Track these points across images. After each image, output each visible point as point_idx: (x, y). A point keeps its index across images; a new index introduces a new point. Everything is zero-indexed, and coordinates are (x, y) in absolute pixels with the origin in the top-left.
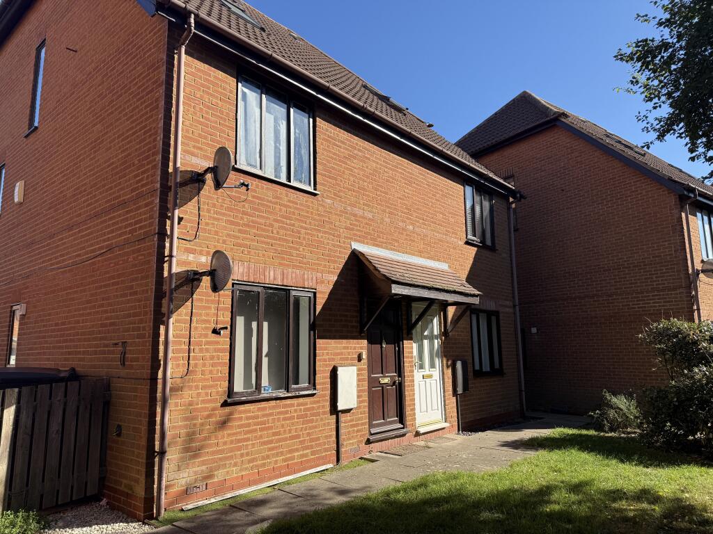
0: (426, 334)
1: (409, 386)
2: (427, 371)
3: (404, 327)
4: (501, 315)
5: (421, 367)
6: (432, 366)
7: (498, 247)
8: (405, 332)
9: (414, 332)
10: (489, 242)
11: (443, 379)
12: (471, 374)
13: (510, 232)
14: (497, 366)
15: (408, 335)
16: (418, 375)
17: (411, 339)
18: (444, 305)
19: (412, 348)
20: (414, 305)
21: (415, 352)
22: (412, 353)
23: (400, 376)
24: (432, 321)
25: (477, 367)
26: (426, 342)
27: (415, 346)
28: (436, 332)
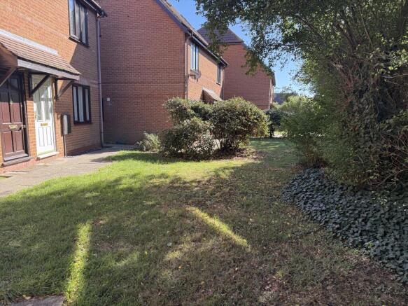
0: (43, 97)
1: (31, 130)
2: (44, 121)
3: (27, 91)
4: (91, 89)
5: (40, 118)
6: (47, 118)
7: (90, 45)
8: (27, 95)
9: (34, 95)
10: (84, 41)
11: (55, 126)
12: (72, 123)
13: (97, 37)
14: (88, 118)
15: (30, 97)
16: (37, 124)
17: (32, 100)
18: (56, 79)
19: (33, 106)
20: (33, 76)
21: (35, 109)
22: (33, 109)
23: (24, 124)
24: (47, 89)
25: (76, 119)
26: (43, 103)
27: (35, 104)
28: (50, 96)
